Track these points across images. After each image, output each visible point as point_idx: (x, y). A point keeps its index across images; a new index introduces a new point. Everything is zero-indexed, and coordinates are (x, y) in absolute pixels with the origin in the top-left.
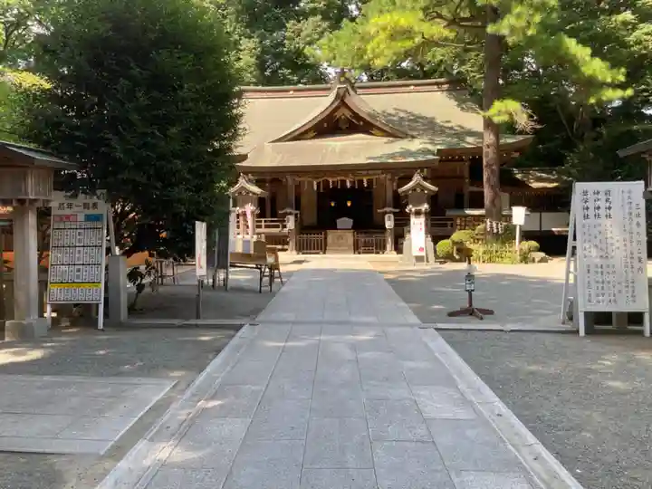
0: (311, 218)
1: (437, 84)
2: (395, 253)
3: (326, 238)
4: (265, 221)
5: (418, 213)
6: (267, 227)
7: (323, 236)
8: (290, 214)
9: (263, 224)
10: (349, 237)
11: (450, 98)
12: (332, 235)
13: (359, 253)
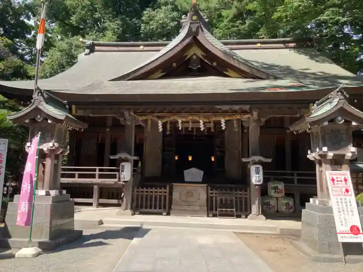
0: (153, 167)
1: (284, 42)
2: (263, 217)
3: (171, 194)
4: (100, 170)
5: (337, 162)
6: (101, 176)
7: (168, 190)
8: (126, 160)
9: (97, 173)
10: (201, 193)
11: (300, 54)
12: (179, 191)
13: (215, 216)
